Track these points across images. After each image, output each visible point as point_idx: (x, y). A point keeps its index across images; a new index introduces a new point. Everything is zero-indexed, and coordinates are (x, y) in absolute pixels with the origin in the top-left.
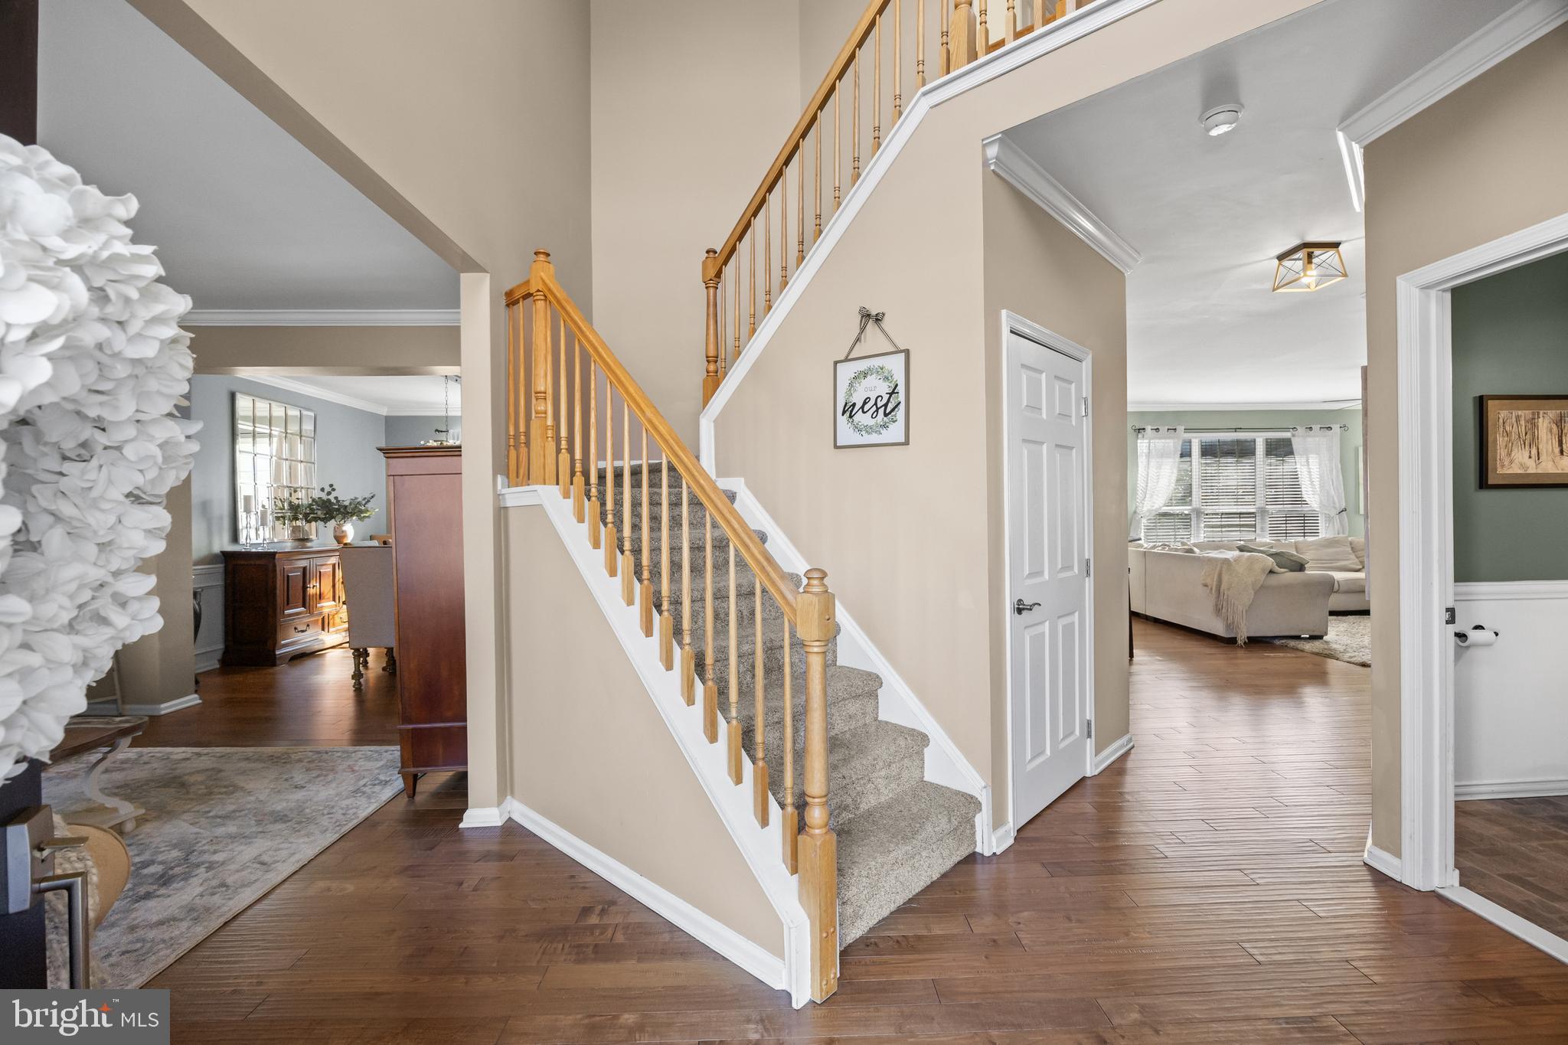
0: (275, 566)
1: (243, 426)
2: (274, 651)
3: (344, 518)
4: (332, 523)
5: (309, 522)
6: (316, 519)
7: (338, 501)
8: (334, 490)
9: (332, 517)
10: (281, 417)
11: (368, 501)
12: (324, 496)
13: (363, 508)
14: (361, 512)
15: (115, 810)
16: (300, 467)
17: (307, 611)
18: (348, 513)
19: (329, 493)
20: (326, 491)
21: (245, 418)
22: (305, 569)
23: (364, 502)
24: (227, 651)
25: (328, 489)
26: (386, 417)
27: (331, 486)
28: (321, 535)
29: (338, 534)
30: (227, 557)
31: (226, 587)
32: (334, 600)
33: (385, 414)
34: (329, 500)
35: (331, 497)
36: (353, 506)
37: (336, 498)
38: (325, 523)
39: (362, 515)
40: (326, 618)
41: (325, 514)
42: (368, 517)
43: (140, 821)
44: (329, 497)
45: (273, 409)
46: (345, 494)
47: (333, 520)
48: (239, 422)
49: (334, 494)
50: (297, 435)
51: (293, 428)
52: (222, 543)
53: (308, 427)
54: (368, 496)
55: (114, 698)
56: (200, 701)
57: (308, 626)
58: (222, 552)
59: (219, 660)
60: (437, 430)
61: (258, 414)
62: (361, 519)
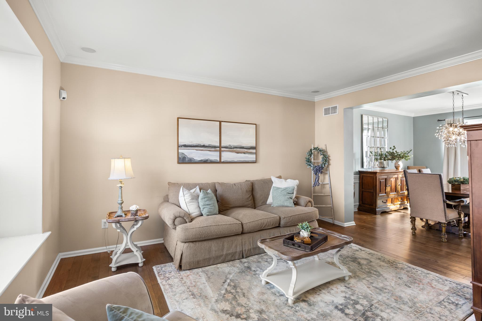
0: (376, 177)
1: (365, 126)
2: (376, 209)
3: (399, 159)
4: (394, 161)
5: (385, 160)
6: (388, 159)
7: (397, 153)
8: (395, 148)
9: (394, 159)
10: (376, 122)
11: (409, 152)
12: (391, 151)
13: (407, 155)
14: (406, 157)
15: (343, 270)
16: (378, 139)
17: (386, 195)
18: (401, 157)
19: (393, 150)
20: (392, 149)
21: (366, 124)
22: (386, 179)
23: (407, 153)
24: (360, 205)
25: (393, 148)
26: (413, 117)
27: (394, 146)
28: (390, 166)
29: (397, 166)
30: (360, 173)
31: (360, 183)
32: (396, 192)
33: (413, 116)
34: (393, 152)
35: (394, 151)
36: (402, 154)
37: (396, 151)
38: (392, 161)
39: (407, 158)
40: (393, 198)
41: (392, 158)
42: (409, 159)
43: (350, 277)
44: (393, 151)
45: (374, 120)
46: (399, 150)
47: (395, 160)
48: (364, 125)
49: (395, 150)
50: (382, 128)
51: (380, 126)
52: (359, 168)
53: (385, 124)
54: (409, 150)
55: (332, 217)
56: (355, 224)
57: (387, 201)
58: (358, 171)
59: (357, 208)
60: (438, 120)
61: (369, 122)
62: (407, 160)
